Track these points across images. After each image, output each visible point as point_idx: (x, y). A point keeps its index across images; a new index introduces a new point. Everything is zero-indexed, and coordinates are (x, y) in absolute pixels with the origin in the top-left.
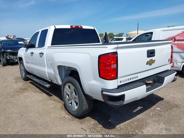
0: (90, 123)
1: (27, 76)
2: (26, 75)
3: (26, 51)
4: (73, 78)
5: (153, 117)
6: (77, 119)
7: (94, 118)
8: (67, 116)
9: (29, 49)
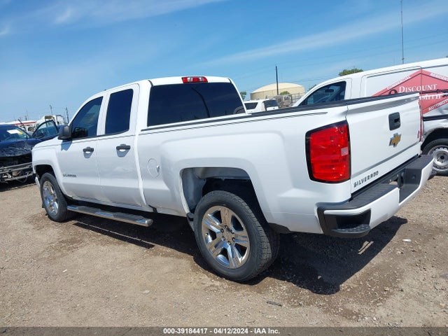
0: (280, 290)
1: (69, 208)
2: (66, 206)
3: (65, 147)
4: (228, 193)
5: (405, 258)
6: (246, 286)
7: (282, 278)
8: (218, 284)
9: (73, 141)
